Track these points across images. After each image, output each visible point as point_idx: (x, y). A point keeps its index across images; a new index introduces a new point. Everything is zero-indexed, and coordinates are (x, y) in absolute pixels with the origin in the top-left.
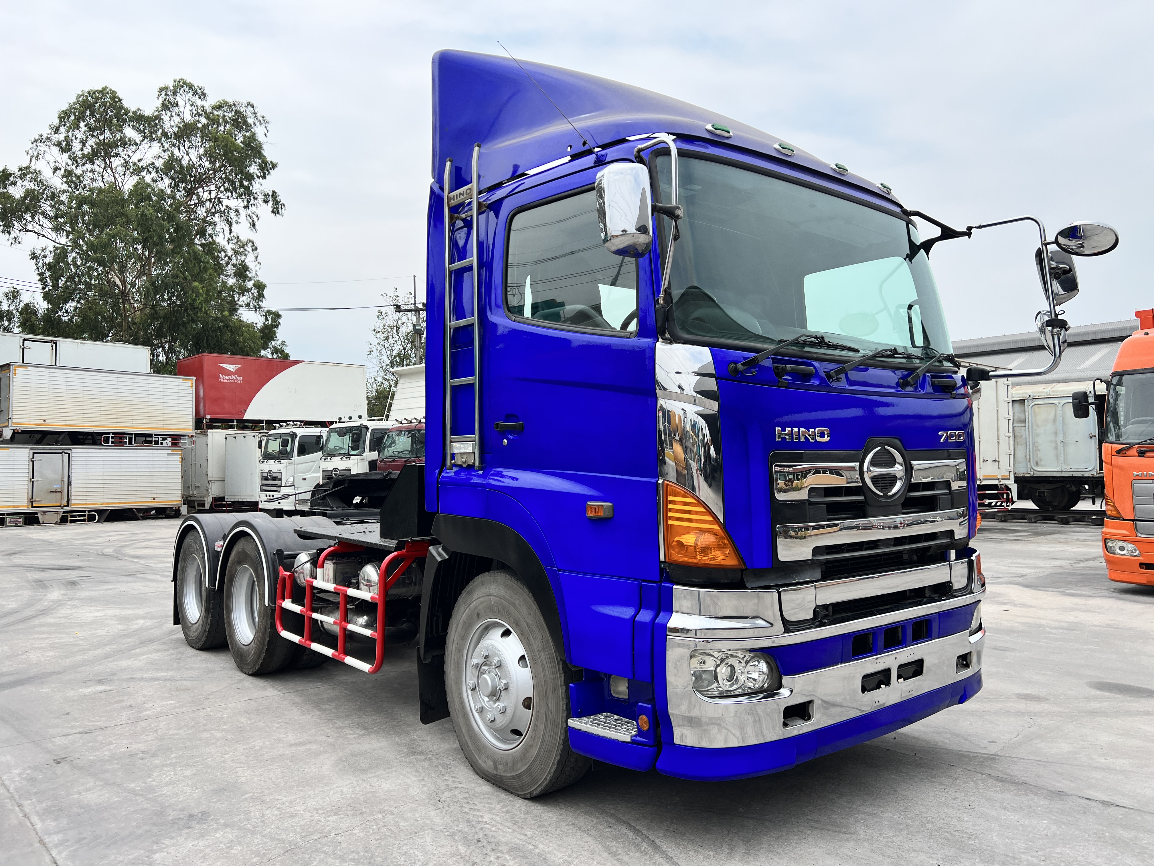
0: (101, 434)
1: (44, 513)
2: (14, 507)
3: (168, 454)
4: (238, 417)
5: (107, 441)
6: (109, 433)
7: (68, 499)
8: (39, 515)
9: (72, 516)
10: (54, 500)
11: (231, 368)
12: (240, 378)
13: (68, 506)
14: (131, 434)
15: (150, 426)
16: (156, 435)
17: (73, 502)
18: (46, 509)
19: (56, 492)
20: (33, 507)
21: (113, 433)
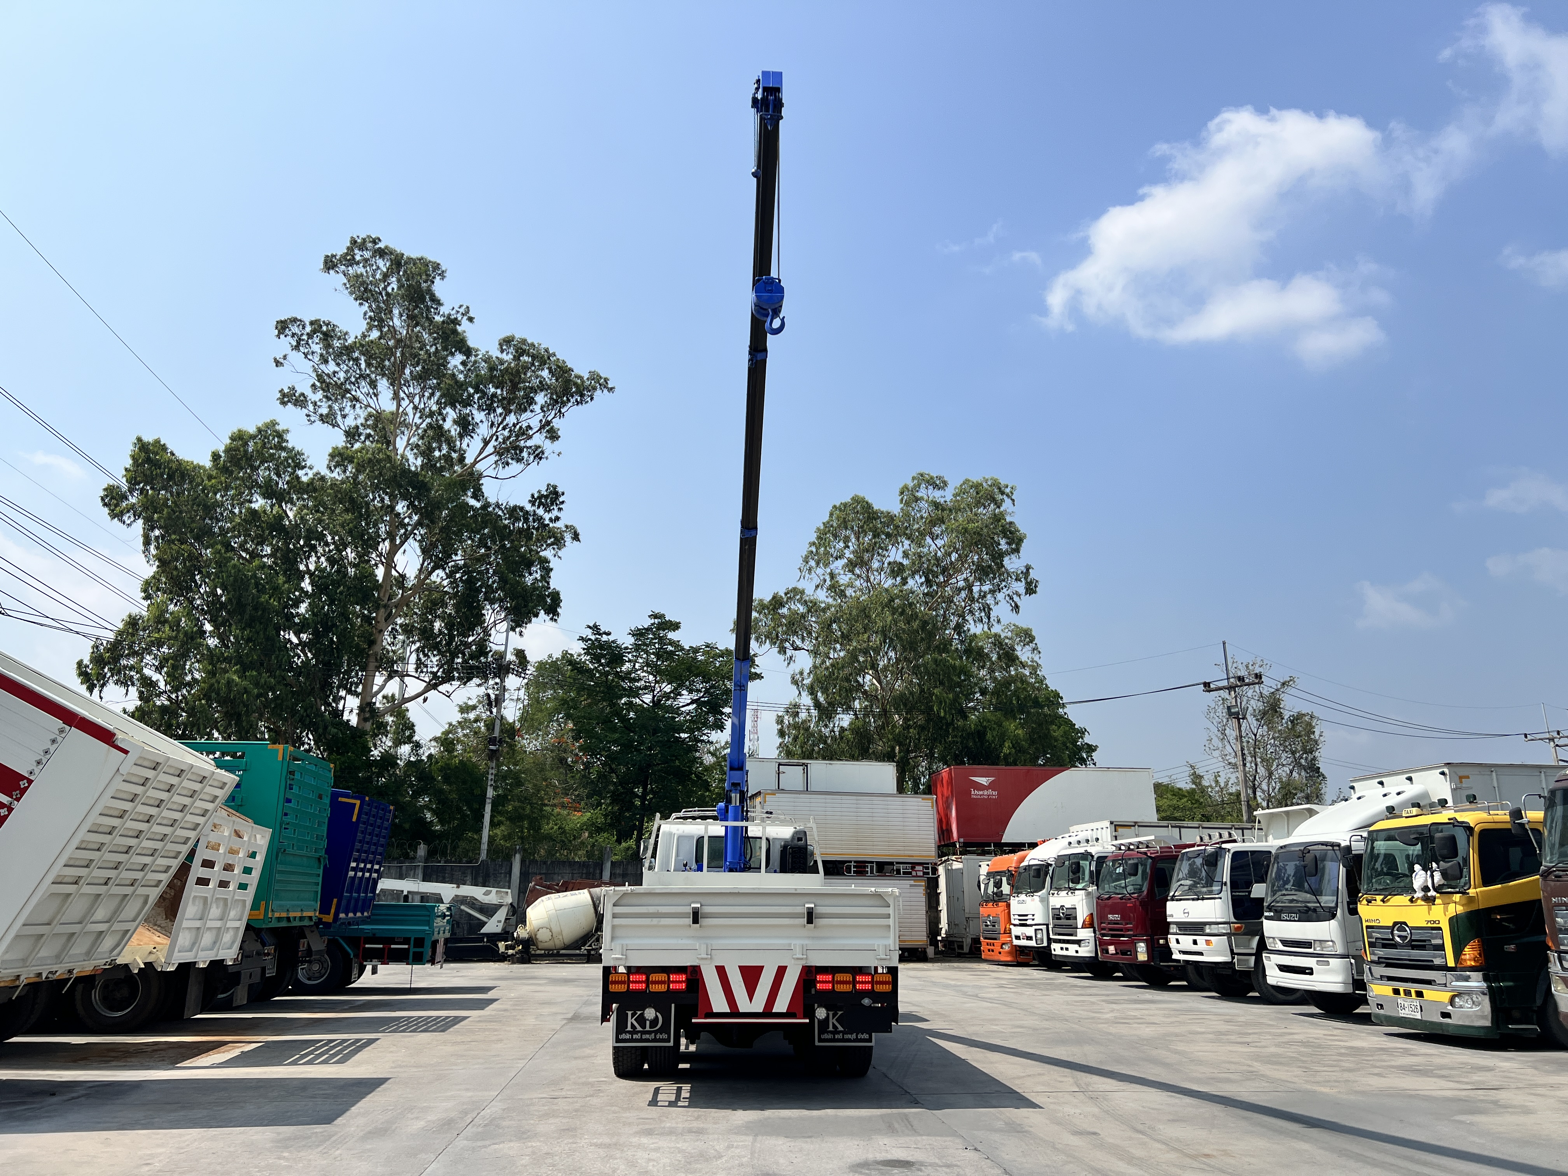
0: (843, 862)
3: (911, 886)
4: (996, 840)
5: (849, 870)
6: (851, 862)
11: (983, 781)
12: (994, 793)
14: (872, 862)
15: (891, 852)
16: (897, 863)
21: (855, 862)
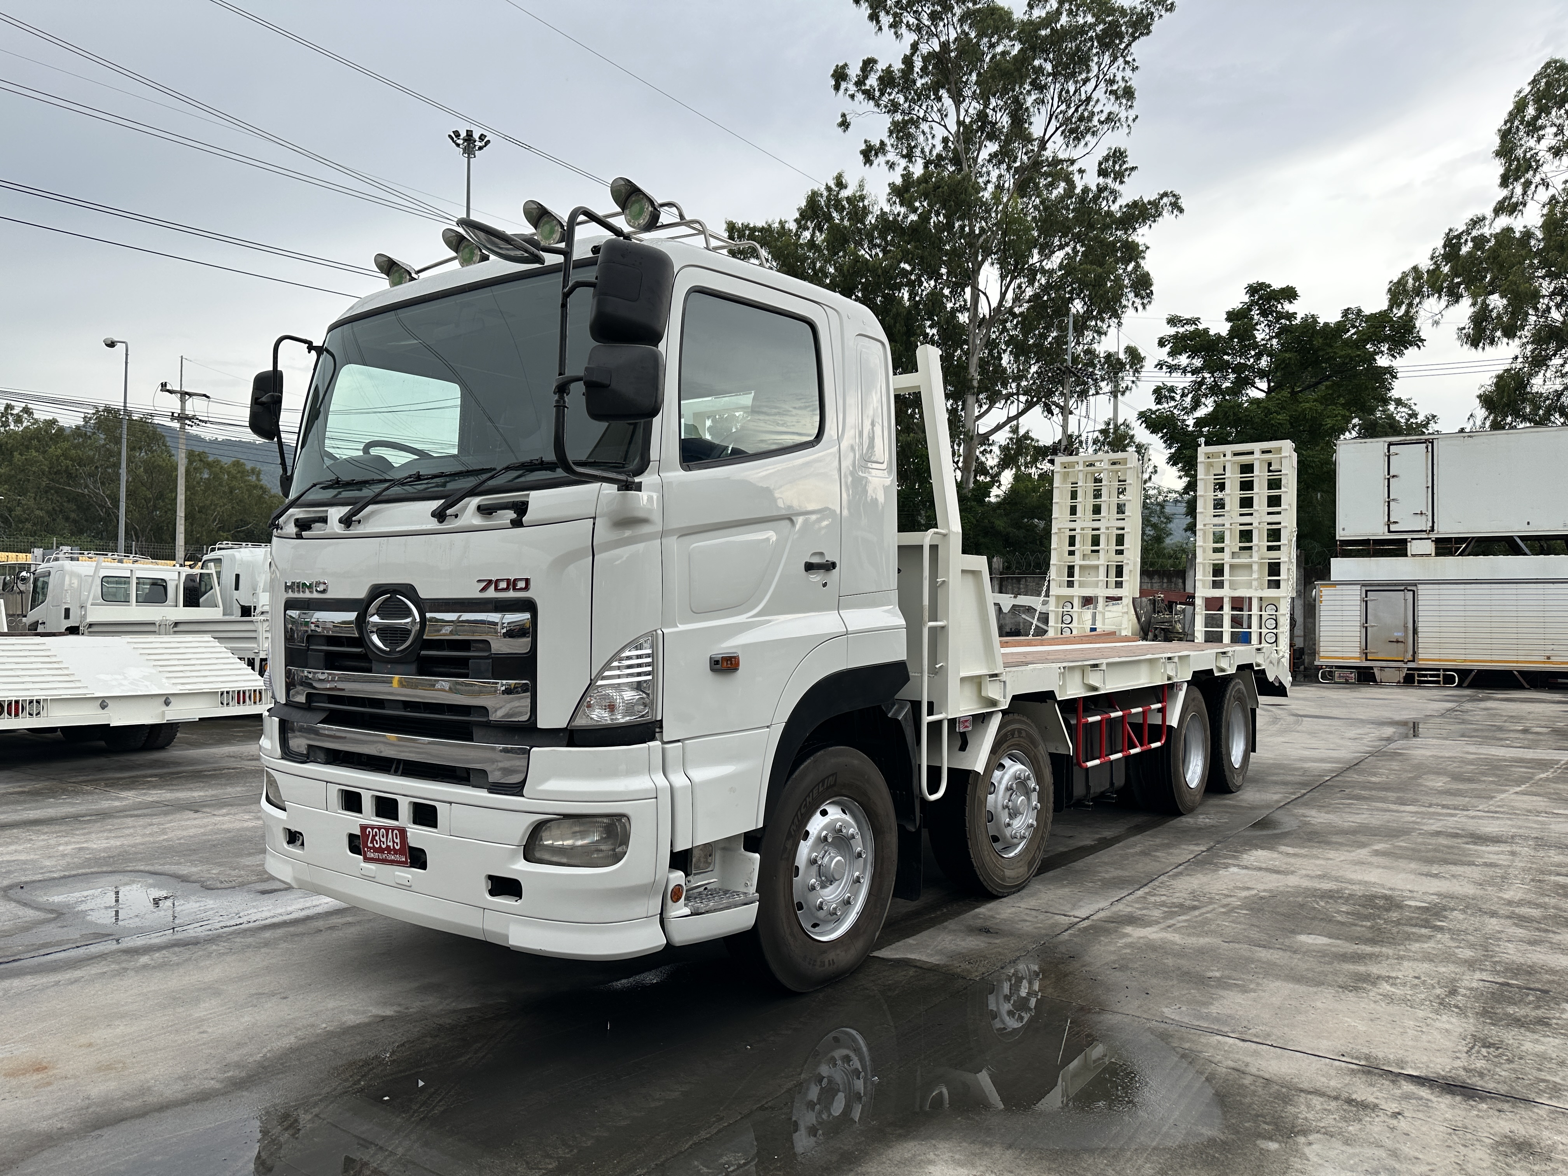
1: (1382, 668)
2: (1342, 658)
7: (1414, 653)
8: (1376, 671)
9: (1419, 676)
10: (1394, 652)
13: (1413, 661)
17: (1421, 656)
18: (1384, 664)
19: (1398, 642)
20: (1367, 660)
